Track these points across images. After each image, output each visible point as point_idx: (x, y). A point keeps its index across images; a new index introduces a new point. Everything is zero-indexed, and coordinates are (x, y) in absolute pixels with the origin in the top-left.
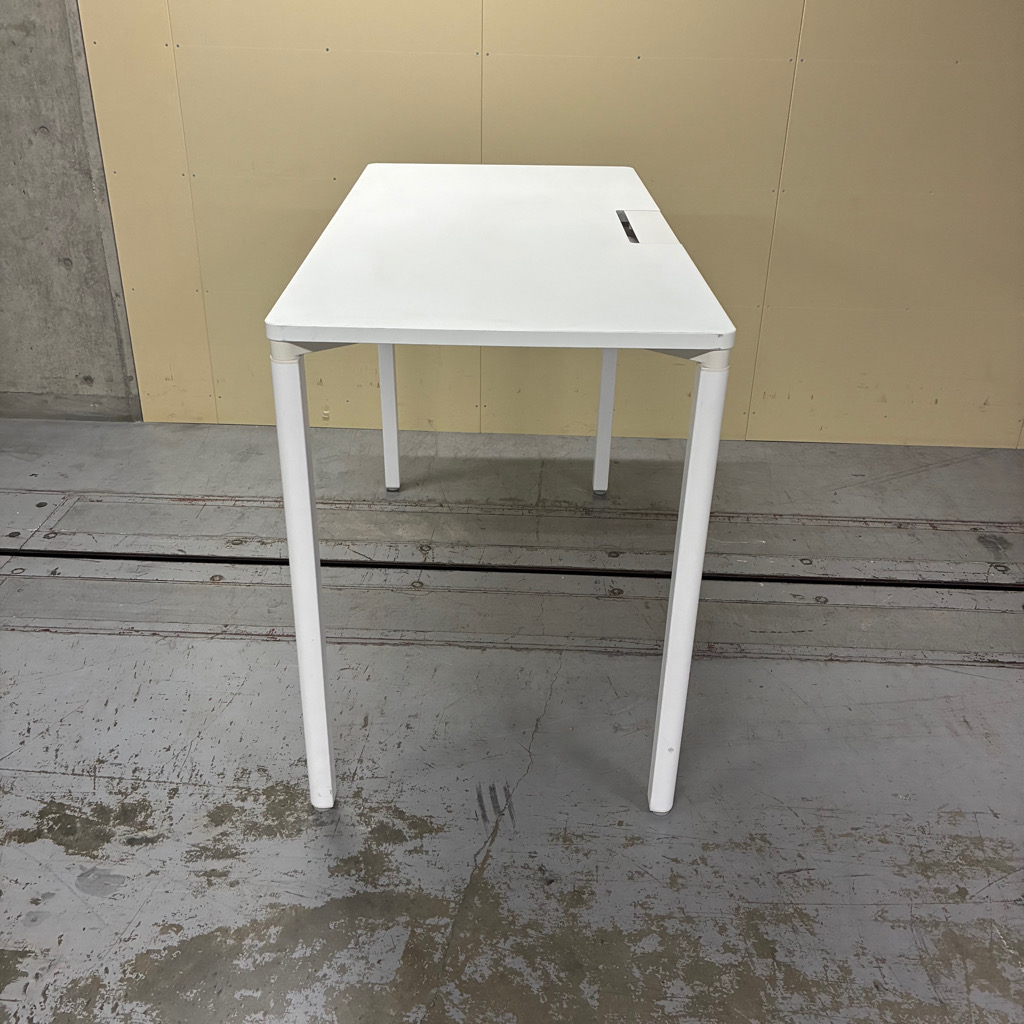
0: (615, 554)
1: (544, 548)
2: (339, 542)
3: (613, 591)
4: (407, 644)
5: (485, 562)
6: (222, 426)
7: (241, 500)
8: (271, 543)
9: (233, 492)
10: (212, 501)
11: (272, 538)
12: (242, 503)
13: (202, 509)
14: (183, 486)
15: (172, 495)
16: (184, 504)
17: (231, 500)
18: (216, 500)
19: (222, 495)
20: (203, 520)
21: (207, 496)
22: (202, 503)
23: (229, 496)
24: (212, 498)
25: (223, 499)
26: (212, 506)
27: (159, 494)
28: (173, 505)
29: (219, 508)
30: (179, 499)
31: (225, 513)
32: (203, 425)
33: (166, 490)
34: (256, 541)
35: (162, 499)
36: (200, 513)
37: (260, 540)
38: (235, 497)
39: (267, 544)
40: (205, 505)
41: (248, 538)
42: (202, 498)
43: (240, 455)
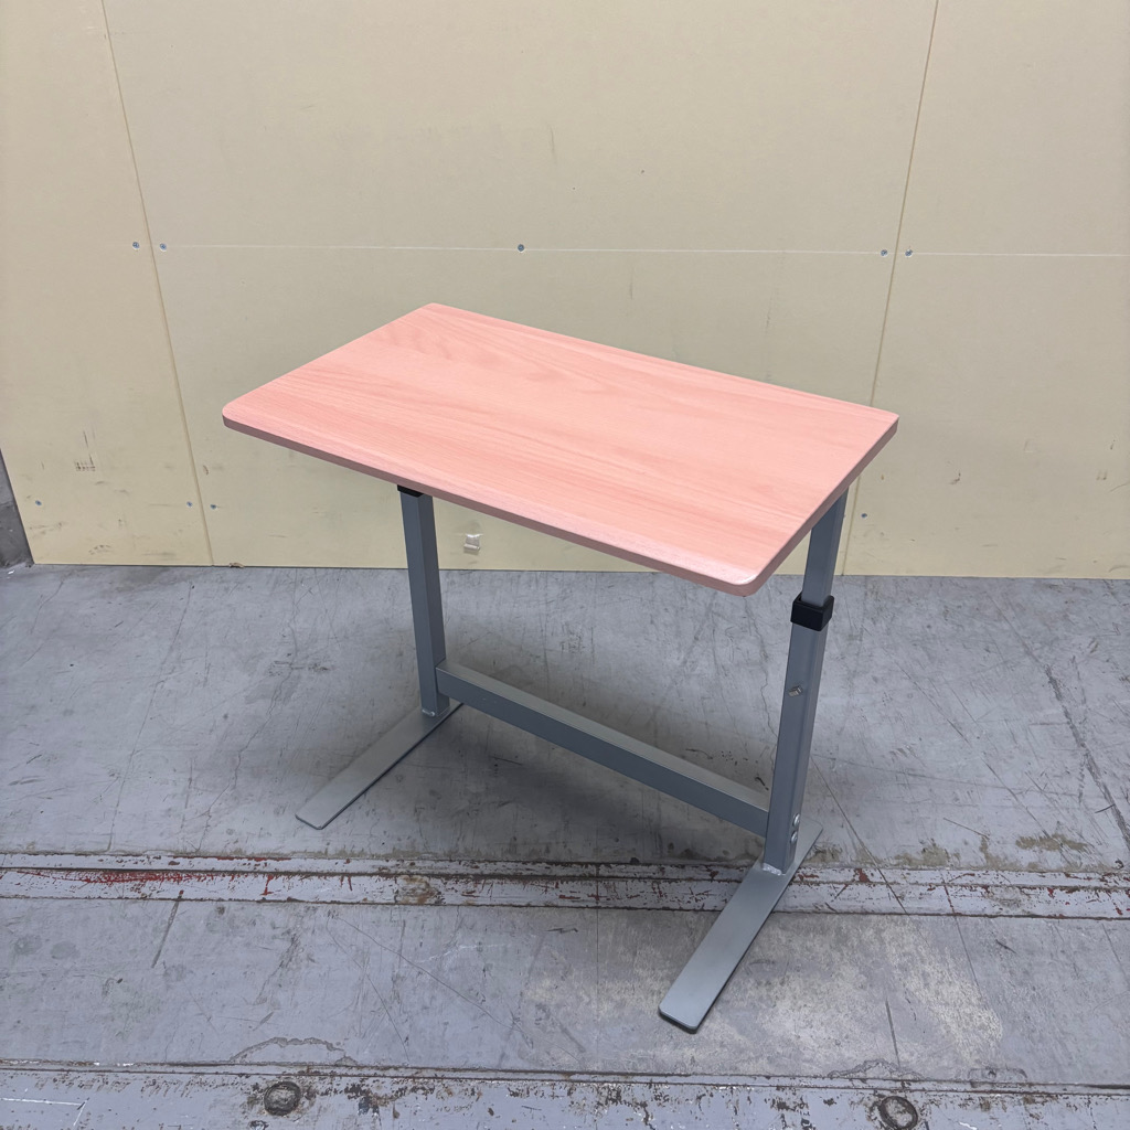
6: (221, 572)
7: (283, 870)
8: (392, 1098)
9: (260, 836)
10: (199, 877)
11: (392, 1072)
12: (287, 885)
13: (172, 917)
14: (119, 809)
15: (86, 855)
16: (119, 898)
17: (255, 873)
18: (212, 873)
19: (228, 851)
20: (174, 975)
21: (185, 857)
22: (170, 889)
23: (248, 853)
24: (199, 864)
25: (231, 868)
26: (201, 900)
27: (47, 853)
28: (84, 904)
29: (222, 910)
30: (105, 873)
31: (239, 939)
32: (177, 573)
33: (70, 834)
34: (342, 1088)
35: (54, 875)
36: (164, 940)
37: (356, 1081)
38: (265, 859)
39: (381, 1109)
40: (180, 897)
41: (317, 1073)
42: (172, 863)
43: (272, 674)
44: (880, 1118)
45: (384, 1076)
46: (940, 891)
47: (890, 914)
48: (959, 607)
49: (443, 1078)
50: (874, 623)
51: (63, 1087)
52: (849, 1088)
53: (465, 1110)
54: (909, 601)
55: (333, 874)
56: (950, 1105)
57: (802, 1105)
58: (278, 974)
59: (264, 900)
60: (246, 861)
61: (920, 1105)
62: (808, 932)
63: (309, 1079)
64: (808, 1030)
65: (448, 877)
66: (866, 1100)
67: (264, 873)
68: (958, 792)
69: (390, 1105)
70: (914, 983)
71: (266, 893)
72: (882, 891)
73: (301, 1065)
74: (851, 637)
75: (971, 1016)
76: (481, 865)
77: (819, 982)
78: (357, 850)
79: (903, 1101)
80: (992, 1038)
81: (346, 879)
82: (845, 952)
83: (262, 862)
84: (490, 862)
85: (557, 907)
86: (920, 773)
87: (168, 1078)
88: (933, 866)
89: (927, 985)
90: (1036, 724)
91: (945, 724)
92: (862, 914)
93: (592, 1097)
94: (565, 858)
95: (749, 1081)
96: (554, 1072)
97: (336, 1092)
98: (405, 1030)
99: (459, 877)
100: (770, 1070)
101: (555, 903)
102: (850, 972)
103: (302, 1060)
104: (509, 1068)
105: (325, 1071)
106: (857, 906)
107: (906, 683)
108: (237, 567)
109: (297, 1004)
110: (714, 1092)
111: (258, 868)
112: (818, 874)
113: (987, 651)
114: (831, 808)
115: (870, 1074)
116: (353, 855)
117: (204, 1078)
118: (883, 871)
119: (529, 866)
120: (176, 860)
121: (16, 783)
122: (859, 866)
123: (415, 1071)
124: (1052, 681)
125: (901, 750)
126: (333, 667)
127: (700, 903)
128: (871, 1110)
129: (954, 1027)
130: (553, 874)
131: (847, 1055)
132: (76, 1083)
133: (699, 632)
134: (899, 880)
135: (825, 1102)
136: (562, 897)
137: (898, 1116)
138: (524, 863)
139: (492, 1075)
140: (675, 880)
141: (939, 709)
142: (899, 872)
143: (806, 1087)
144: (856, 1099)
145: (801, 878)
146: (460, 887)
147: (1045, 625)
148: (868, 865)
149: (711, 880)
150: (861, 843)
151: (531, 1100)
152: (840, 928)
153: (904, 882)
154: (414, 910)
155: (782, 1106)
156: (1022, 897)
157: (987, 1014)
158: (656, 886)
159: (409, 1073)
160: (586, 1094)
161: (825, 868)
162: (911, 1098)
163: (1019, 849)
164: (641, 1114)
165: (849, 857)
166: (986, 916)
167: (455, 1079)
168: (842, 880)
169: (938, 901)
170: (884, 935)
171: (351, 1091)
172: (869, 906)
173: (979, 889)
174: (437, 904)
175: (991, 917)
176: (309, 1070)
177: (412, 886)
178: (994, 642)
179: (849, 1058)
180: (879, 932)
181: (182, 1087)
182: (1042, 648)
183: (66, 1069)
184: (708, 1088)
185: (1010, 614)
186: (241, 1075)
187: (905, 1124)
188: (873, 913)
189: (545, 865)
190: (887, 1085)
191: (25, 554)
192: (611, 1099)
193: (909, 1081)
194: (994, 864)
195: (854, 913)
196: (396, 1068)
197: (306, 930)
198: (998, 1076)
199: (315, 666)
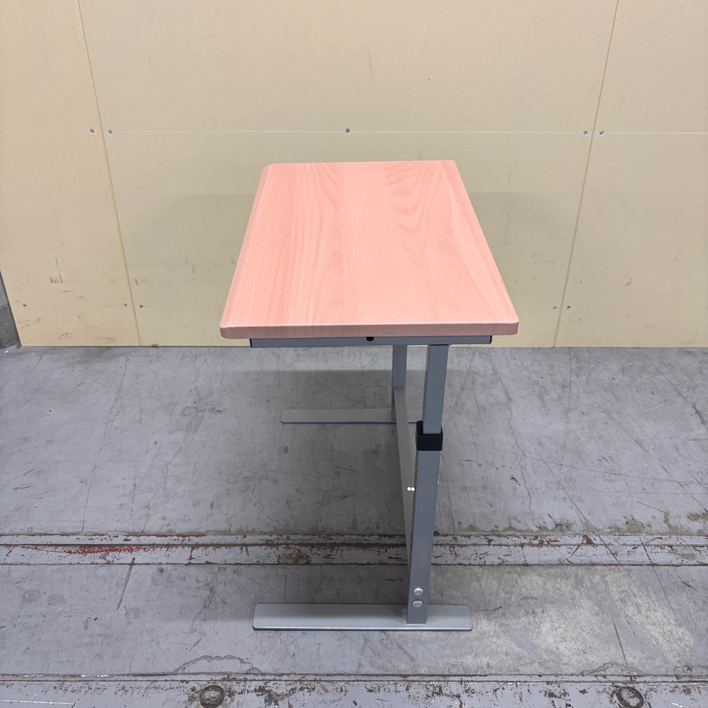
6: (146, 349)
7: (201, 543)
8: (286, 695)
9: (184, 521)
10: (145, 549)
11: (285, 678)
12: (204, 553)
13: (129, 576)
14: (88, 504)
15: (67, 535)
16: (92, 564)
17: (183, 545)
18: (153, 546)
19: (164, 531)
20: (132, 614)
21: (134, 536)
22: (126, 557)
23: (177, 532)
24: (144, 540)
25: (166, 543)
26: (147, 564)
27: (41, 535)
28: (69, 568)
29: (162, 571)
30: (81, 547)
31: (174, 589)
32: (116, 351)
33: (56, 521)
34: (252, 688)
35: (47, 549)
36: (124, 591)
37: (262, 684)
38: (189, 536)
39: (279, 702)
40: (133, 562)
41: (234, 679)
42: (126, 540)
43: (184, 415)
44: (618, 702)
45: (280, 680)
46: (641, 549)
47: (609, 565)
48: (631, 366)
49: (320, 681)
50: (578, 377)
51: (61, 692)
52: (595, 682)
53: (337, 703)
54: (599, 363)
55: (235, 545)
56: (663, 691)
57: (565, 694)
58: (203, 613)
59: (190, 564)
60: (176, 537)
61: (644, 692)
62: (556, 578)
63: (229, 683)
64: (563, 643)
65: (312, 546)
66: (607, 690)
67: (189, 545)
68: (644, 484)
69: (286, 700)
70: (631, 611)
71: (191, 558)
72: (602, 550)
73: (224, 673)
74: (564, 387)
75: (671, 631)
76: (334, 538)
77: (568, 611)
78: (250, 529)
79: (632, 689)
80: (686, 646)
81: (244, 548)
82: (582, 590)
83: (187, 538)
84: (340, 535)
85: (387, 564)
86: (618, 472)
87: (133, 684)
88: (634, 533)
89: (639, 612)
90: (691, 440)
91: (631, 441)
92: (591, 565)
93: (423, 692)
94: (389, 532)
95: (528, 679)
96: (396, 675)
97: (248, 691)
98: (292, 649)
99: (319, 545)
100: (541, 671)
101: (386, 562)
102: (587, 604)
103: (223, 671)
104: (364, 673)
105: (240, 678)
106: (587, 560)
107: (603, 415)
108: (157, 347)
109: (217, 633)
110: (505, 686)
111: (184, 542)
112: (559, 539)
113: (653, 393)
114: (563, 496)
115: (608, 672)
116: (248, 532)
117: (157, 684)
118: (601, 537)
119: (366, 538)
120: (129, 538)
121: (17, 488)
122: (585, 533)
123: (300, 676)
124: (697, 412)
125: (604, 458)
126: (225, 409)
127: (483, 560)
128: (612, 696)
129: (661, 639)
130: (383, 542)
131: (592, 660)
132: (70, 689)
133: (464, 384)
134: (613, 543)
135: (580, 691)
136: (390, 558)
137: (630, 699)
138: (363, 536)
139: (353, 678)
140: (465, 546)
141: (626, 431)
142: (613, 537)
143: (566, 682)
144: (601, 689)
145: (548, 542)
146: (321, 552)
147: (688, 376)
148: (591, 533)
149: (489, 545)
150: (585, 518)
151: (381, 695)
152: (578, 575)
153: (615, 544)
154: (292, 568)
155: (551, 695)
156: (695, 552)
157: (681, 630)
158: (452, 549)
159: (297, 678)
160: (418, 690)
161: (563, 535)
162: (637, 687)
163: (690, 521)
164: (457, 703)
165: (578, 527)
166: (673, 565)
167: (329, 681)
168: (575, 543)
169: (640, 556)
170: (607, 579)
171: (259, 690)
172: (595, 560)
173: (666, 547)
174: (307, 564)
175: (677, 566)
176: (229, 677)
177: (289, 552)
178: (656, 388)
179: (593, 662)
180: (603, 577)
181: (143, 691)
182: (688, 391)
183: (63, 680)
184: (501, 684)
185: (665, 370)
186: (182, 681)
187: (635, 705)
188: (598, 564)
189: (376, 536)
190: (620, 679)
191: (15, 339)
192: (436, 693)
193: (635, 676)
194: (674, 531)
195: (586, 565)
196: (288, 675)
197: (220, 583)
198: (694, 671)
199: (213, 410)
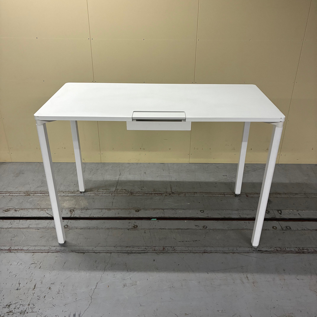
0: (138, 211)
1: (114, 209)
2: (42, 209)
3: (134, 227)
4: (57, 252)
5: (92, 216)
8: (18, 210)
12: (12, 194)
18: (3, 193)
25: (6, 193)
29: (4, 196)
32: (6, 163)
43: (16, 174)
48: (114, 166)
49: (25, 209)
50: (101, 168)
58: (9, 201)
63: (10, 209)
71: (9, 195)
74: (97, 170)
77: (70, 201)
80: (86, 205)
81: (19, 194)
82: (75, 199)
83: (10, 192)
84: (38, 192)
89: (82, 201)
91: (102, 179)
94: (46, 192)
98: (22, 205)
99: (33, 193)
108: (15, 162)
109: (10, 204)
116: (21, 191)
126: (25, 173)
128: (69, 211)
129: (83, 204)
139: (30, 209)
147: (125, 168)
151: (33, 210)
154: (26, 196)
156: (99, 194)
160: (40, 210)
166: (93, 196)
171: (14, 210)
174: (30, 196)
178: (116, 170)
179: (70, 207)
180: (80, 197)
182: (122, 170)
185: (121, 167)
186: (3, 209)
190: (72, 209)
193: (75, 209)
196: (20, 208)
197: (13, 198)
199: (22, 174)
